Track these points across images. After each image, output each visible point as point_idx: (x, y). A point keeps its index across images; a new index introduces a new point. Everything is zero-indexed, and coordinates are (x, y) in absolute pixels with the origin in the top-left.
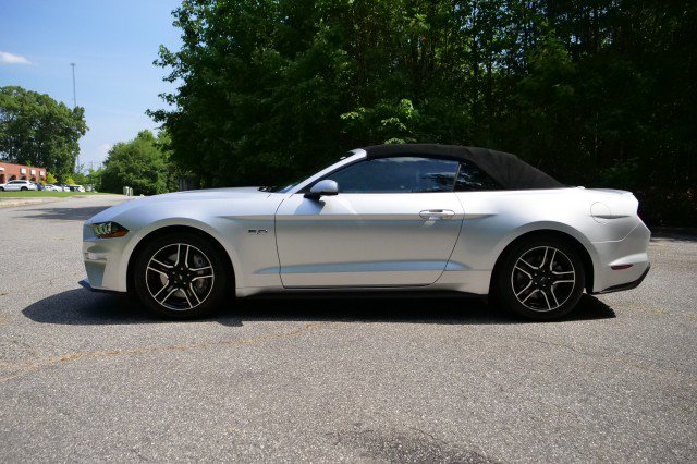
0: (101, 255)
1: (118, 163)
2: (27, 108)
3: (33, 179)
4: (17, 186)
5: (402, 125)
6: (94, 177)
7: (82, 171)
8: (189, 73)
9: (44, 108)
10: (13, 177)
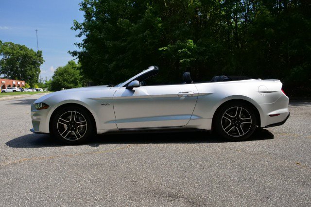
0: (38, 117)
1: (59, 77)
2: (15, 52)
3: (19, 86)
4: (11, 90)
5: (188, 52)
6: (48, 84)
7: (42, 82)
8: (88, 33)
9: (23, 52)
10: (10, 86)
